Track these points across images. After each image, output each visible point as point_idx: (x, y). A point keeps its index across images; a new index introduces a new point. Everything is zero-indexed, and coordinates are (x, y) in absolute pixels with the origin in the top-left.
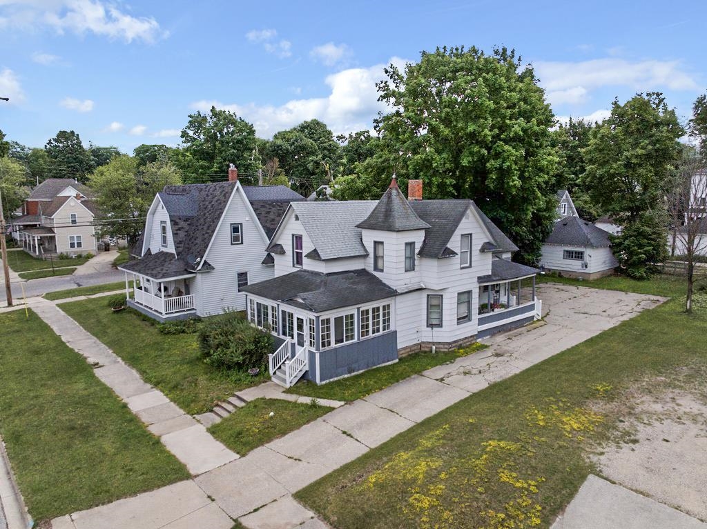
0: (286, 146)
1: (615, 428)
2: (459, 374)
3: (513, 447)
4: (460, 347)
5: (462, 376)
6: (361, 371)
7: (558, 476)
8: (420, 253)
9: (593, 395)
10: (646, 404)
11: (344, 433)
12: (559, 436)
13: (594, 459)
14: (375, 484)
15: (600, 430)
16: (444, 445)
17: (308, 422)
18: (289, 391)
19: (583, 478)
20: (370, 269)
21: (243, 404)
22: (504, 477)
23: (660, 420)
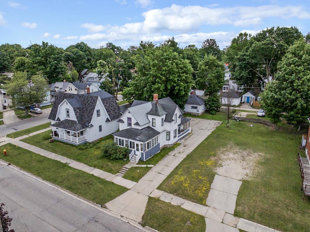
0: (73, 55)
1: (218, 164)
2: (178, 153)
3: (199, 171)
4: (174, 145)
5: (179, 154)
6: (153, 156)
7: (210, 176)
8: (164, 121)
9: (211, 155)
10: (223, 156)
11: (159, 173)
12: (207, 167)
13: (215, 171)
14: (174, 183)
15: (215, 164)
16: (184, 173)
17: (148, 172)
18: (138, 164)
19: (215, 175)
20: (151, 126)
21: (128, 170)
22: (200, 177)
23: (226, 160)
